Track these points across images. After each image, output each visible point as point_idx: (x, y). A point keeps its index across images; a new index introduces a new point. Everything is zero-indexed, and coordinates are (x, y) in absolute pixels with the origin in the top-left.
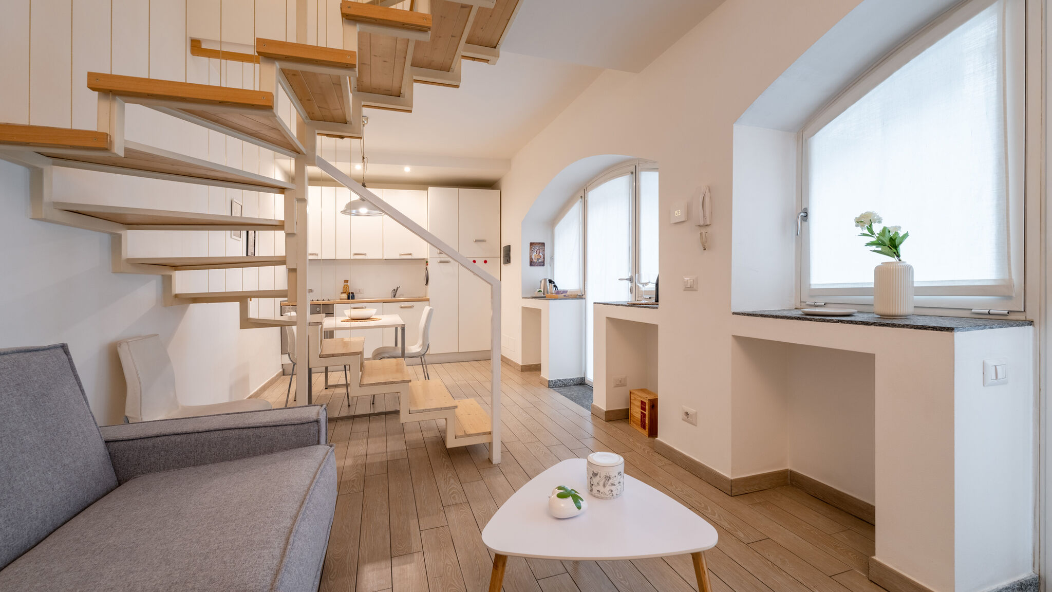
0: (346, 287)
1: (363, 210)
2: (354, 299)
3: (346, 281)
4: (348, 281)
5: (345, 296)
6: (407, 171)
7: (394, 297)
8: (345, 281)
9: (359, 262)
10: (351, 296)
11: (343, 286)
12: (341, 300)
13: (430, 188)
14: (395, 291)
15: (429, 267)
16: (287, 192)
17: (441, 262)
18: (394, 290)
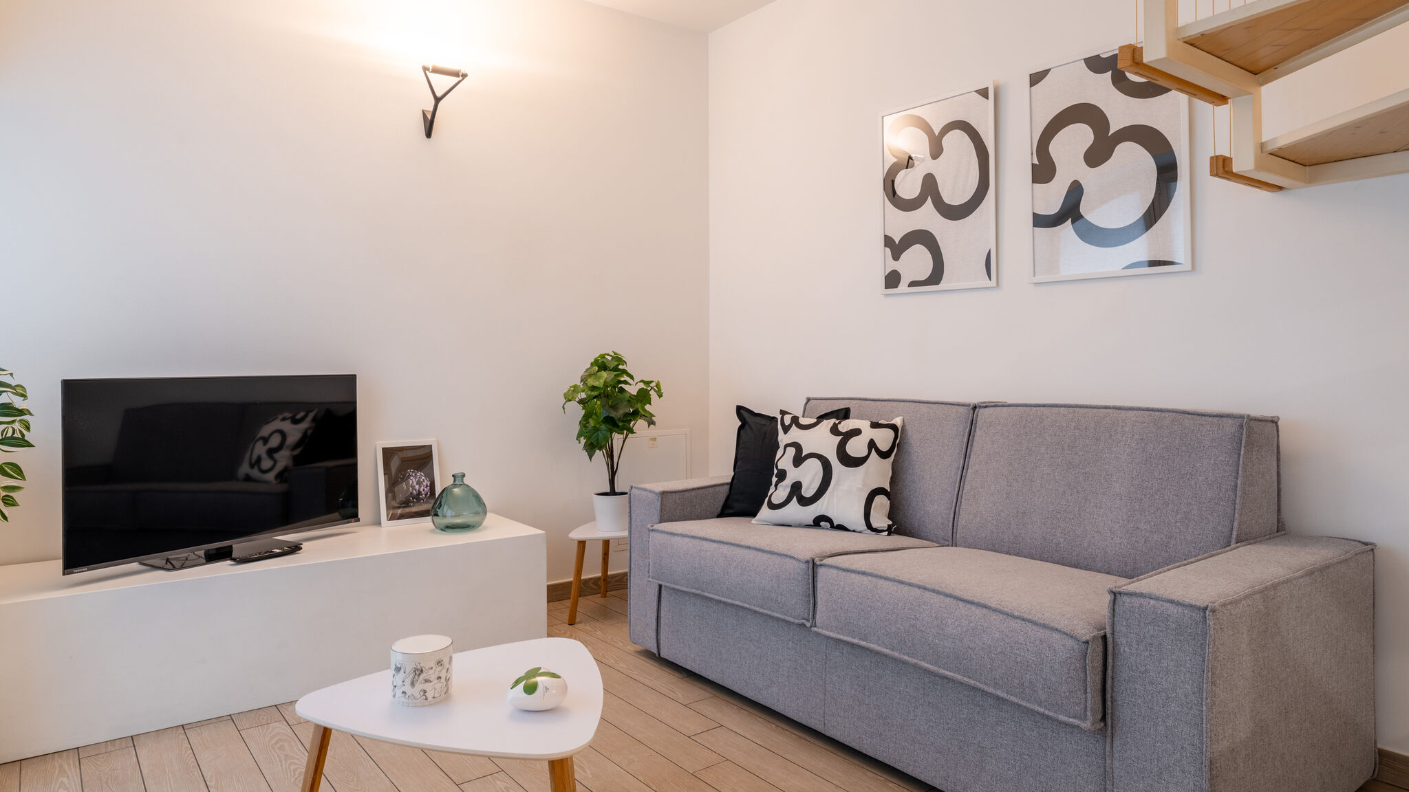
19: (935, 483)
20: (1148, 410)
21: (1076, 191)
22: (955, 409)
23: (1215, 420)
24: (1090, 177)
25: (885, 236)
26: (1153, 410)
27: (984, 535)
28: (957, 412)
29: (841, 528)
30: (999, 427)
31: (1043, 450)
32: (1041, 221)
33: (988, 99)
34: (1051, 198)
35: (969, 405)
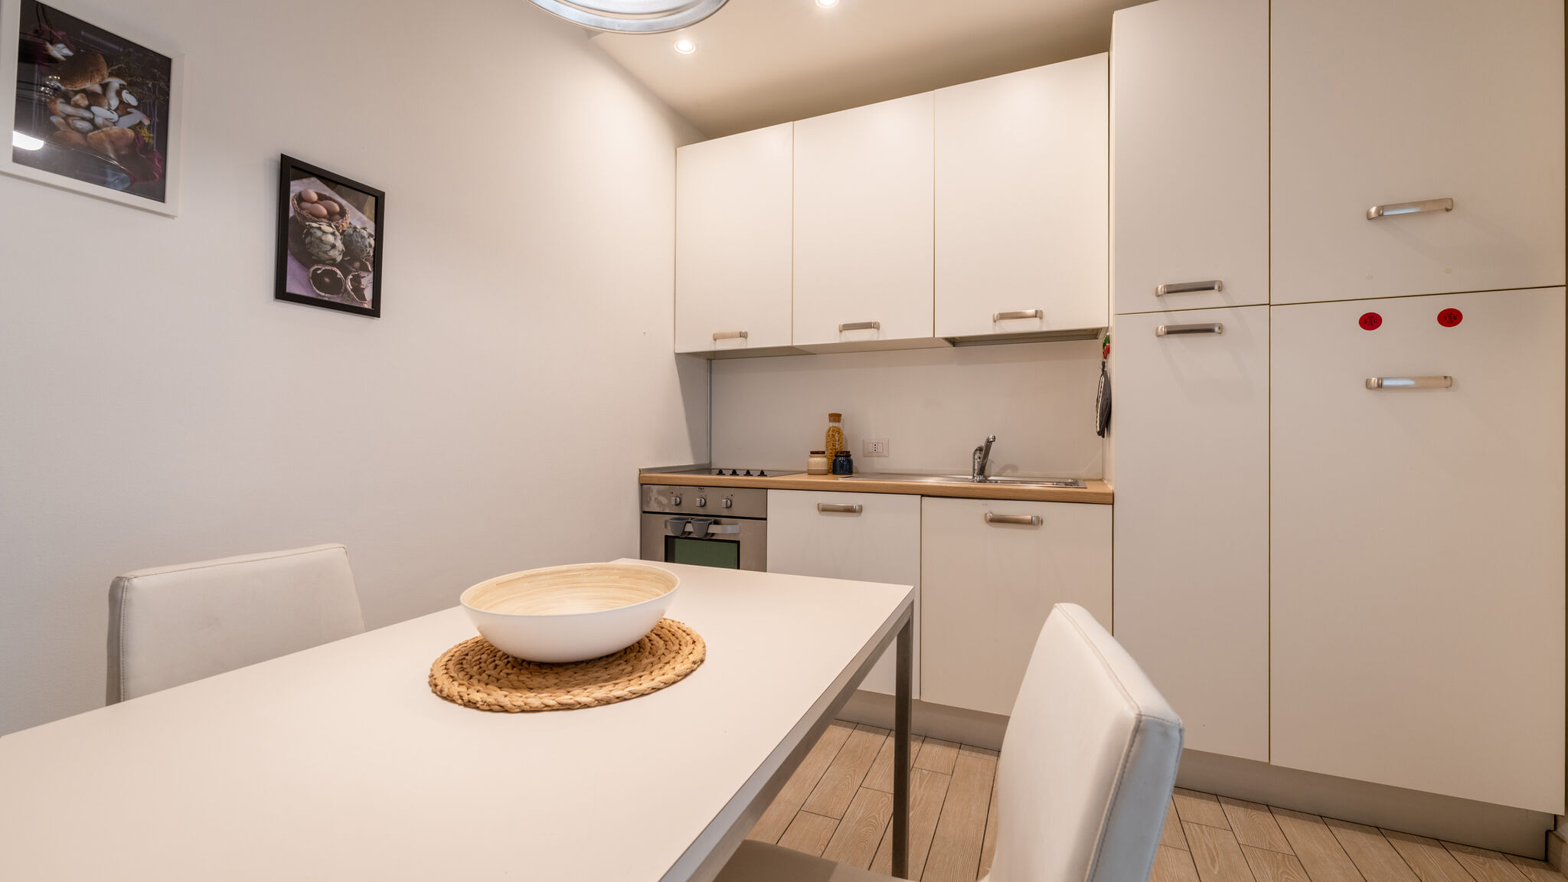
0: (835, 435)
2: (851, 475)
3: (836, 417)
4: (840, 415)
5: (821, 462)
7: (982, 473)
8: (831, 415)
9: (864, 351)
10: (842, 463)
11: (827, 429)
12: (811, 473)
13: (1117, 20)
14: (984, 451)
15: (1114, 363)
17: (1172, 331)
18: (980, 449)
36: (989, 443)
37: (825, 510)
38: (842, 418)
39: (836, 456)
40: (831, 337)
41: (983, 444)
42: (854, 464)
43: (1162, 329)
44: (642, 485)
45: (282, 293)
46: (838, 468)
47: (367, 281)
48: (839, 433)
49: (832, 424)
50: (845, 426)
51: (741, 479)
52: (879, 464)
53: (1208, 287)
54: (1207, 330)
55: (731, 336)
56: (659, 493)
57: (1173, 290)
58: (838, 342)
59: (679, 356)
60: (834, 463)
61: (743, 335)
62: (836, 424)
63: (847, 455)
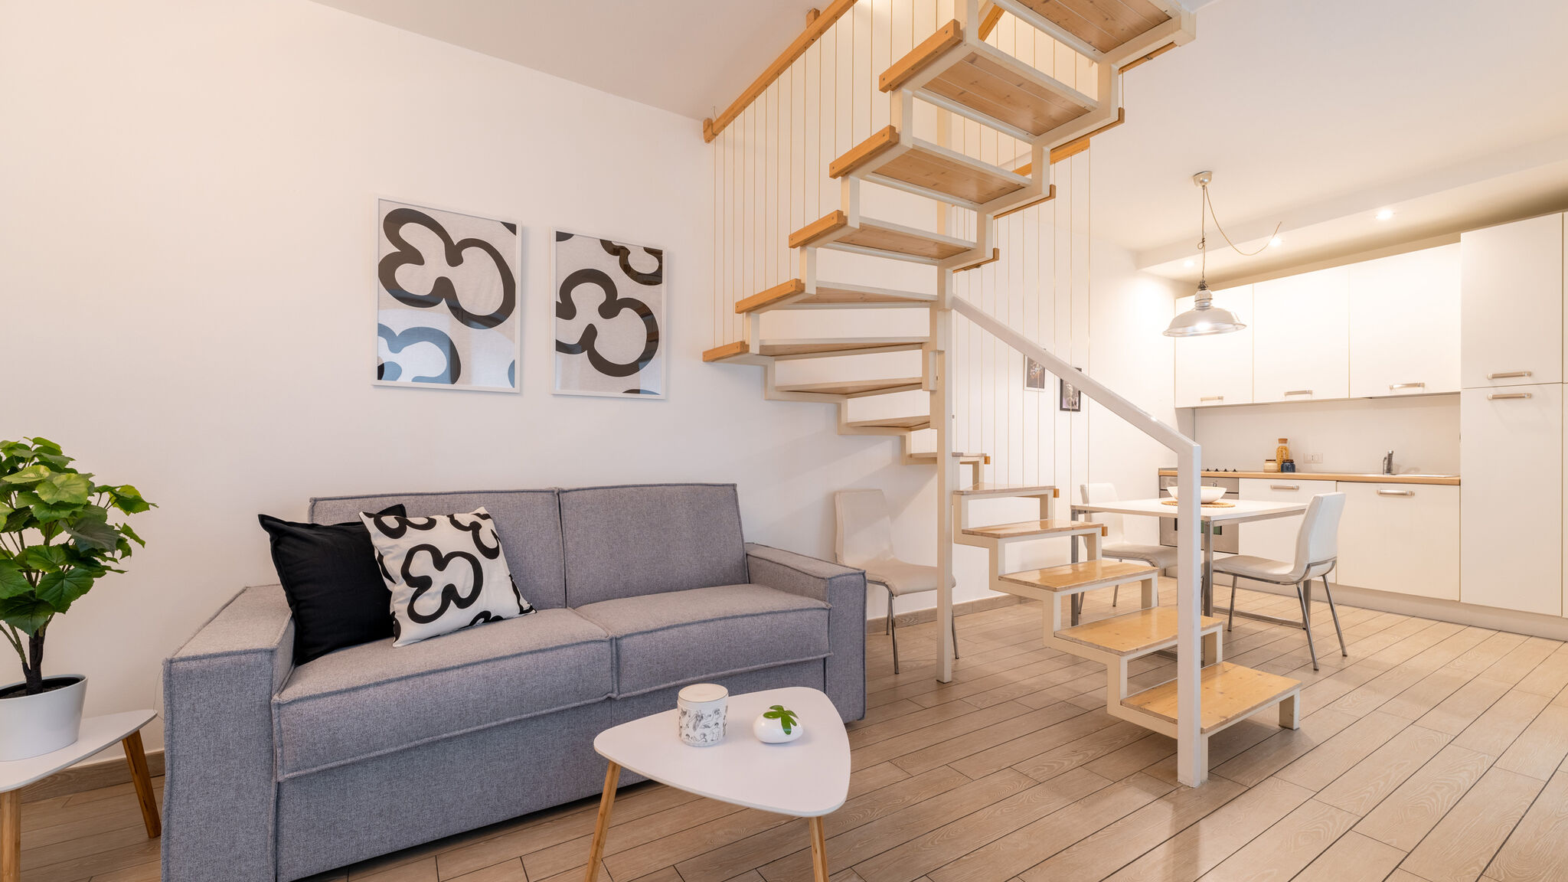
0: (1282, 450)
1: (1203, 326)
2: (1294, 471)
3: (1284, 441)
4: (1287, 439)
5: (1273, 466)
6: (1386, 218)
7: (1389, 471)
8: (1280, 440)
9: (1302, 406)
10: (1288, 466)
11: (1277, 447)
12: (1265, 471)
13: (1464, 236)
14: (1389, 458)
15: (1461, 409)
16: (924, 346)
17: (1495, 398)
19: (540, 559)
20: (686, 485)
21: (591, 332)
22: (540, 495)
23: (722, 487)
24: (601, 324)
25: (379, 324)
26: (689, 485)
27: (598, 590)
28: (543, 498)
29: (498, 619)
30: (588, 506)
31: (629, 518)
32: (561, 347)
33: (515, 234)
34: (572, 333)
35: (553, 492)
36: (1390, 456)
37: (1275, 488)
38: (1289, 440)
39: (1284, 462)
40: (1281, 398)
41: (1387, 455)
42: (1296, 467)
43: (1490, 396)
44: (1160, 476)
45: (1062, 409)
46: (1285, 468)
47: (1078, 398)
48: (1286, 449)
49: (1280, 445)
50: (1290, 446)
51: (1221, 473)
52: (1314, 467)
53: (1520, 375)
54: (1521, 397)
55: (1213, 399)
56: (1171, 480)
57: (1495, 377)
58: (1284, 400)
59: (1176, 409)
60: (1282, 467)
61: (1220, 398)
62: (1284, 445)
63: (1292, 462)
